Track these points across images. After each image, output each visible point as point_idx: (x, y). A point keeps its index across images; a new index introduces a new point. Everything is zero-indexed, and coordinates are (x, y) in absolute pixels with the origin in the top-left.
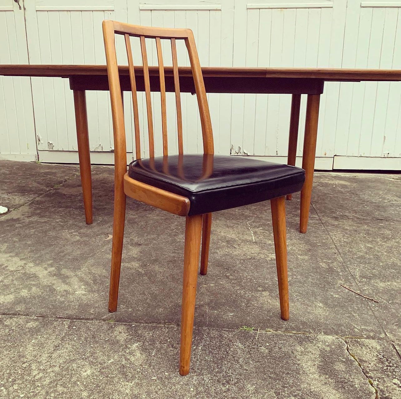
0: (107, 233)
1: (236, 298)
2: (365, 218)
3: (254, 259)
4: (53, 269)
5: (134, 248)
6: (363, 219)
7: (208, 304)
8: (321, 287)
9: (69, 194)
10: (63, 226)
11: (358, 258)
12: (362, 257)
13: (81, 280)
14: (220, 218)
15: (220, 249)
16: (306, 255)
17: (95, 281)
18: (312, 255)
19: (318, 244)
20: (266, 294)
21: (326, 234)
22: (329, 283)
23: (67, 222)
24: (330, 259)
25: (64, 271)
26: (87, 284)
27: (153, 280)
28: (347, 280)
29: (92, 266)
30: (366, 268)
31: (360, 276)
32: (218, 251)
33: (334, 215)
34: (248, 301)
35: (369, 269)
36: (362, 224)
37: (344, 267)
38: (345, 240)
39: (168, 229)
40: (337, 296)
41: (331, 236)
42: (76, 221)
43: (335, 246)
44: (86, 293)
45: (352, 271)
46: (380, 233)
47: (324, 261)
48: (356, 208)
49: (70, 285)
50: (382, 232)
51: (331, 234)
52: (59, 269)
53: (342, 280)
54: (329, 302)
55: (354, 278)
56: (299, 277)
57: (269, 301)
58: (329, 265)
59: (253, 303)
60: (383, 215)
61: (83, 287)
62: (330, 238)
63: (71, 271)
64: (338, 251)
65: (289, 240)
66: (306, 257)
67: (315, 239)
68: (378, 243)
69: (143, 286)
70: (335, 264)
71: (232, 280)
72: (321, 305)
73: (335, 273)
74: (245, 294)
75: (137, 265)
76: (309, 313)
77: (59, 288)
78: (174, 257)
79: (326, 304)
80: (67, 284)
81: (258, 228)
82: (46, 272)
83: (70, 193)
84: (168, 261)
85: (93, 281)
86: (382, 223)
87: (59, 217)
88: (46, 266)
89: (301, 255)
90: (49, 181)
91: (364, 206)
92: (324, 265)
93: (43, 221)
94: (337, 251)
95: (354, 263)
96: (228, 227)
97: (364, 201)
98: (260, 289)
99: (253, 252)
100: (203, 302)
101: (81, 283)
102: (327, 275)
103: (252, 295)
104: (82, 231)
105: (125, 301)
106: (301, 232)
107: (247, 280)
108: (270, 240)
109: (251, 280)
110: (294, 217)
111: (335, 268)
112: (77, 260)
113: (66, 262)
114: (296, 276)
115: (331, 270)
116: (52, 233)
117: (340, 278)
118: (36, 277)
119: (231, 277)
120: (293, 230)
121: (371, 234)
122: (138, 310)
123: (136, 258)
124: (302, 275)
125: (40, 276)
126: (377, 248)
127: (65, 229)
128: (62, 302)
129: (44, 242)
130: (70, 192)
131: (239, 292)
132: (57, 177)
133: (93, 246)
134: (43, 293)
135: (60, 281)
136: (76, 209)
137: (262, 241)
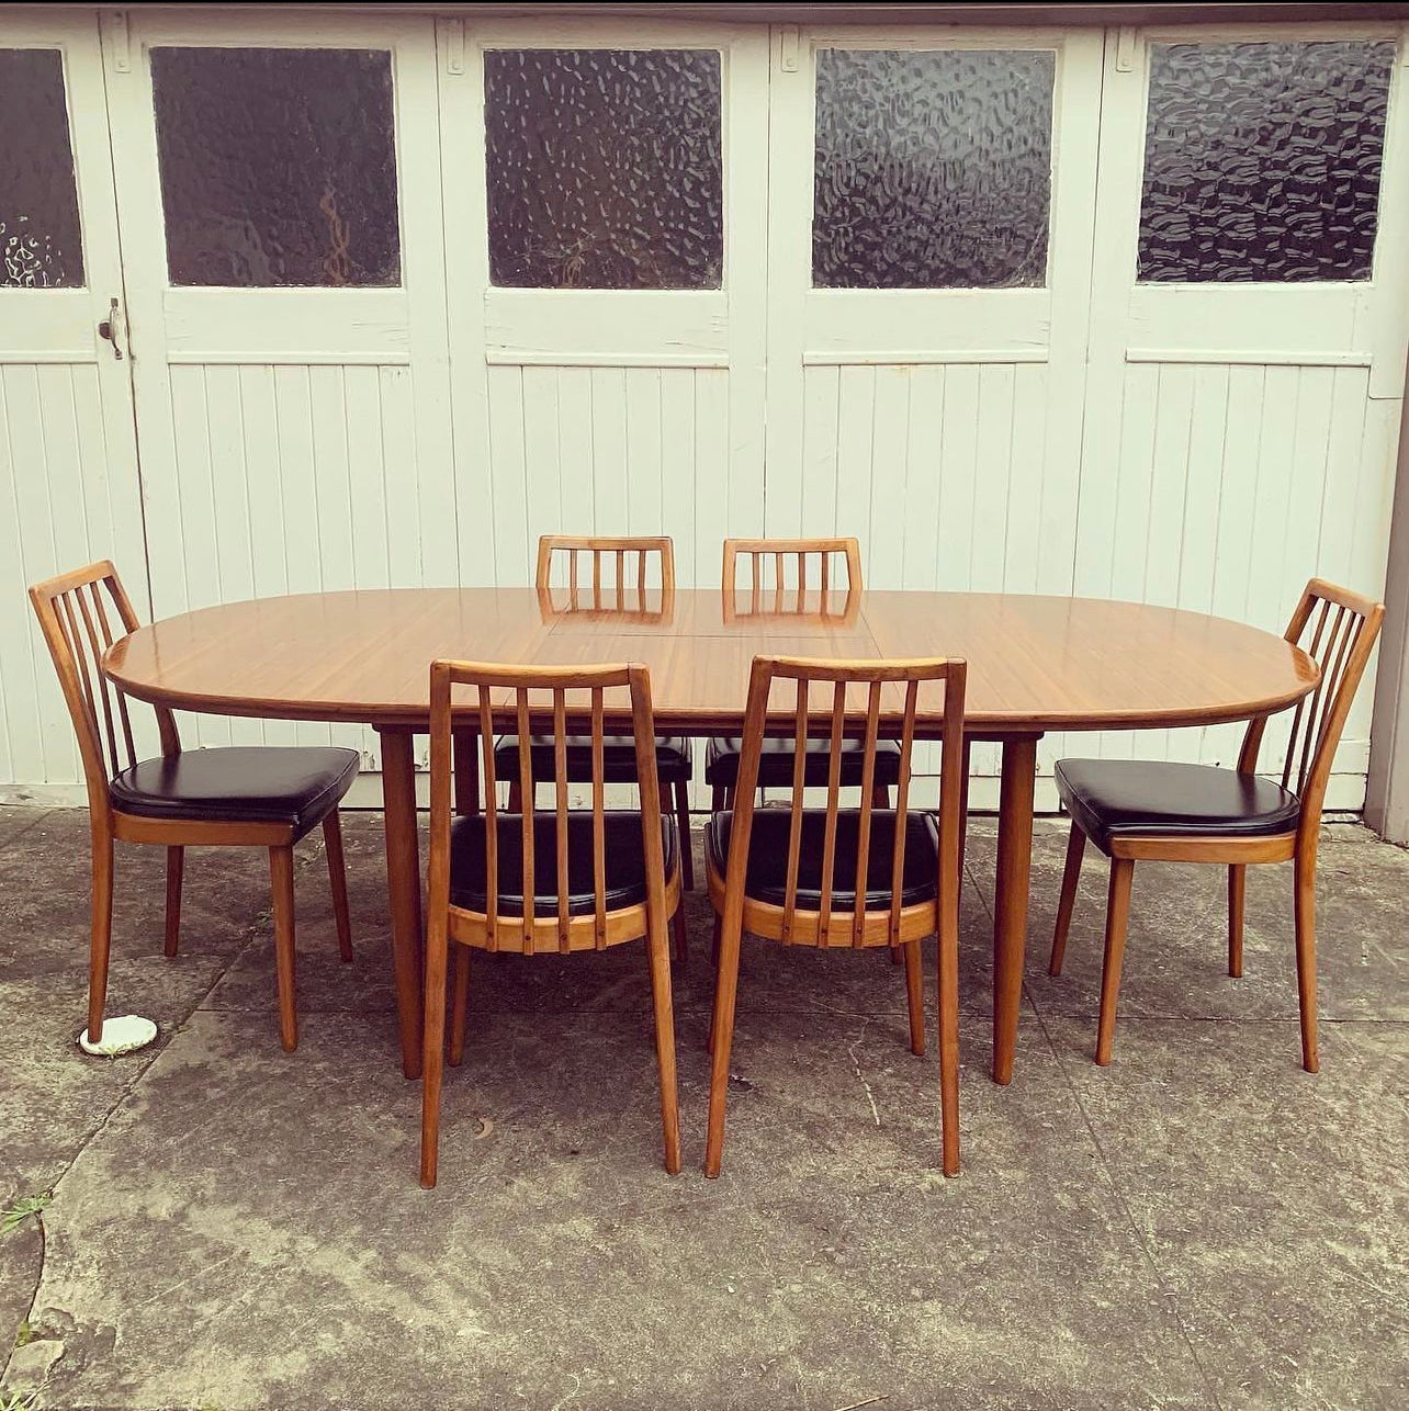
0: (475, 1113)
1: (861, 1328)
2: (1161, 1014)
3: (888, 1189)
4: (372, 1254)
5: (562, 1166)
6: (1157, 1019)
7: (800, 1353)
8: (1064, 1277)
9: (312, 950)
10: (341, 1090)
11: (1149, 1169)
12: (1159, 1166)
13: (459, 1290)
14: (771, 1036)
15: (794, 1159)
16: (1017, 1164)
17: (494, 1289)
18: (1034, 1166)
19: (1044, 1124)
20: (933, 1307)
21: (1063, 1086)
22: (1082, 1262)
23: (347, 1071)
24: (1079, 1178)
25: (405, 1261)
26: (477, 1301)
27: (642, 1280)
28: (1126, 1250)
29: (473, 1236)
30: (1171, 1206)
31: (1159, 1233)
32: (789, 1166)
33: (1078, 1006)
34: (895, 1333)
35: (1177, 1208)
36: (1152, 1039)
37: (1117, 1205)
38: (1113, 1105)
39: (637, 1087)
40: (1105, 1304)
41: (1077, 1093)
42: (371, 1068)
43: (1090, 1128)
44: (485, 1333)
45: (1135, 1215)
46: (1203, 1074)
47: (1066, 1184)
48: (1135, 976)
49: (435, 1309)
50: (1206, 1070)
51: (1076, 1083)
52: (387, 1255)
53: (1113, 1249)
54: (1088, 1322)
55: (1143, 1241)
56: (1007, 1246)
57: (944, 1330)
58: (1078, 1201)
59: (905, 1341)
60: (1209, 999)
61: (471, 1313)
62: (1073, 1099)
63: (423, 1257)
64: (1098, 1147)
65: (970, 1114)
66: (1020, 1175)
67: (1035, 1105)
68: (1197, 1110)
69: (623, 1300)
70: (1092, 1194)
71: (841, 1266)
72: (1069, 1335)
73: (1095, 1225)
74: (883, 1312)
75: (588, 1229)
76: (1042, 1362)
77: (411, 1321)
78: (677, 1193)
79: (1080, 1330)
80: (426, 1304)
81: (881, 1069)
82: (357, 1267)
83: (316, 946)
84: (665, 1210)
85: (490, 1290)
86: (1206, 1033)
87: (318, 1053)
88: (350, 1245)
89: (1005, 1167)
90: (231, 893)
91: (1156, 966)
92: (1064, 1200)
93: (278, 1071)
94: (1095, 1149)
95: (1141, 1190)
96: (799, 1069)
97: (1155, 945)
98: (916, 1292)
99: (880, 1166)
100: (786, 1346)
101: (463, 1298)
102: (1078, 1236)
103: (901, 1316)
104: (399, 1105)
105: (591, 1352)
106: (996, 1078)
107: (880, 1264)
108: (919, 1115)
109: (889, 1265)
110: (974, 1020)
111: (1094, 1210)
112: (424, 1218)
113: (398, 1226)
114: (999, 1243)
115: (1083, 1217)
116: (321, 1120)
117: (1108, 1243)
118: (338, 1285)
119: (840, 1259)
120: (974, 1076)
121: (1178, 1079)
122: (632, 1382)
123: (579, 1203)
124: (1013, 1237)
125: (348, 1282)
126: (1195, 1130)
127: (352, 1103)
128: (436, 1368)
129: (310, 1156)
130: (313, 942)
131: (866, 1308)
132: (250, 875)
133: (451, 1164)
134: (375, 1340)
135: (406, 1295)
136: (354, 1014)
137: (897, 1120)
